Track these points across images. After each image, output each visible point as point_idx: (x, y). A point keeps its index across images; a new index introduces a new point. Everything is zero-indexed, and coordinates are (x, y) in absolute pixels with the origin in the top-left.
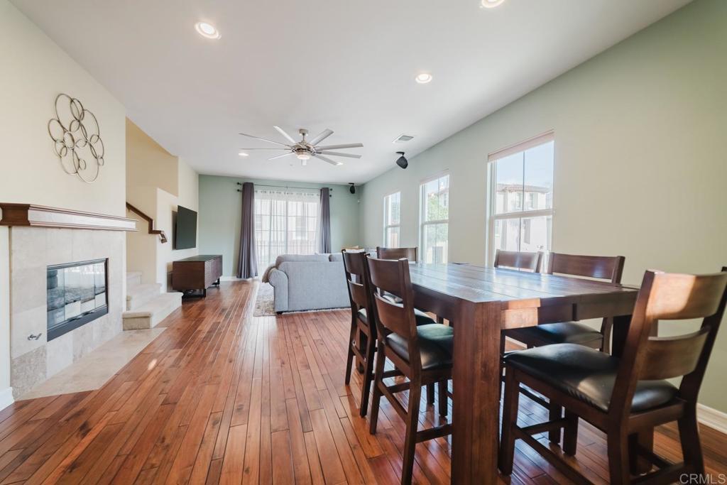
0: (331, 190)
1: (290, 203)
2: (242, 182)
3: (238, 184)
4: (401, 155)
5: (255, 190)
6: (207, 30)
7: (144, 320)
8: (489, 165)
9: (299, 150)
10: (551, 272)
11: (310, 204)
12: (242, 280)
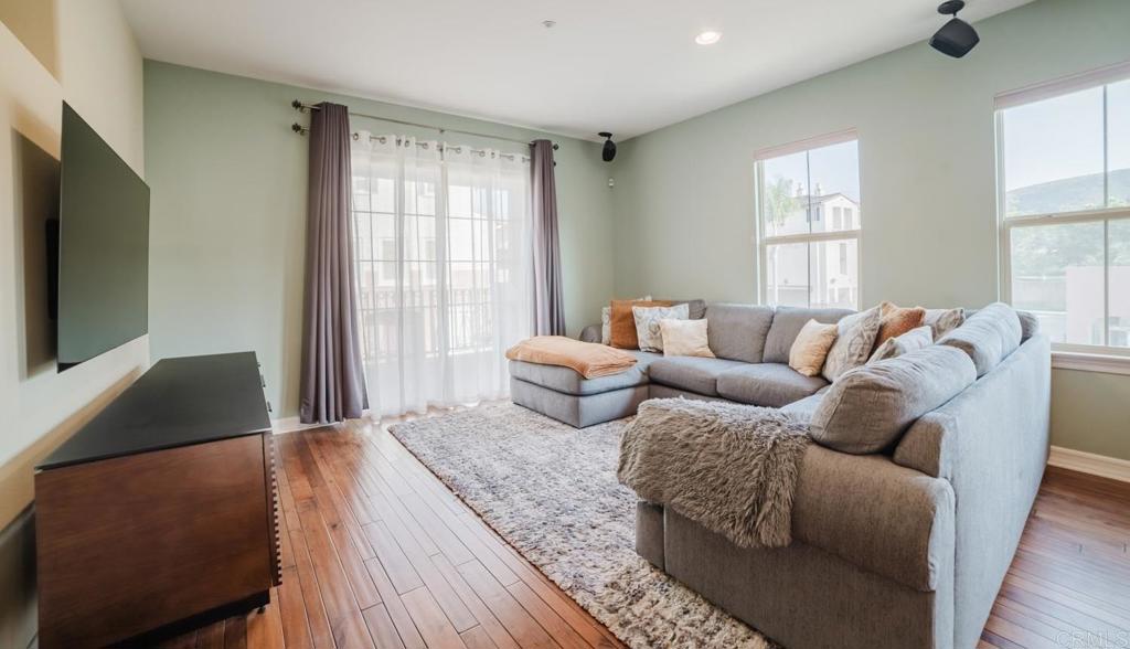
0: (557, 147)
2: (308, 99)
3: (296, 105)
5: (352, 132)
12: (317, 425)
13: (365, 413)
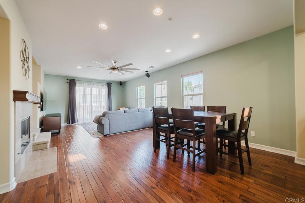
0: (112, 83)
1: (93, 89)
2: (69, 78)
3: (67, 79)
4: (147, 72)
5: (76, 83)
6: (103, 26)
7: (44, 145)
8: (182, 79)
9: (113, 69)
10: (208, 111)
11: (102, 89)
12: (69, 124)
13: (77, 123)
